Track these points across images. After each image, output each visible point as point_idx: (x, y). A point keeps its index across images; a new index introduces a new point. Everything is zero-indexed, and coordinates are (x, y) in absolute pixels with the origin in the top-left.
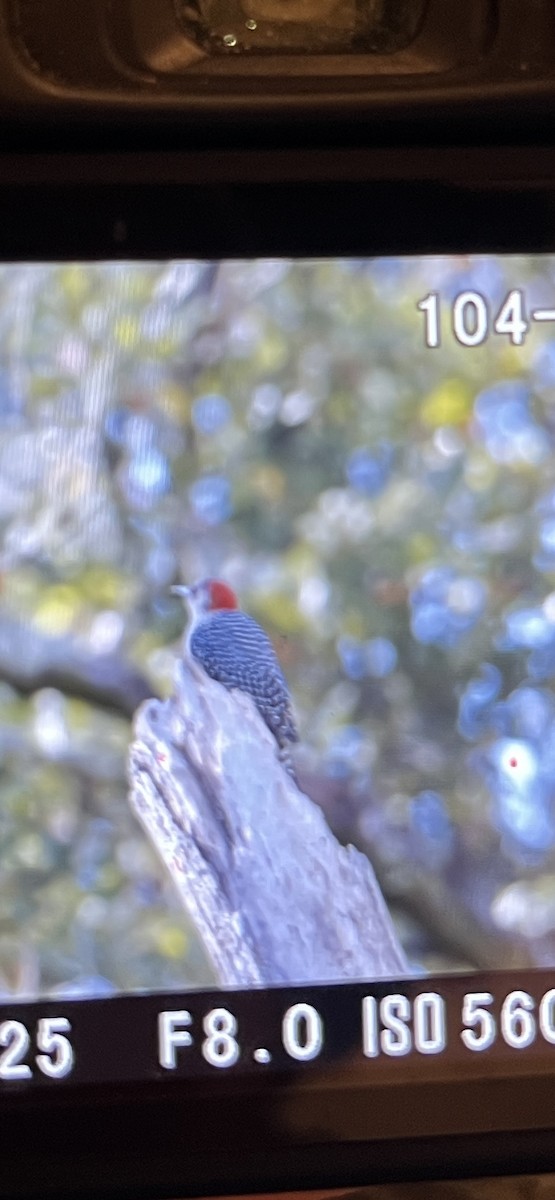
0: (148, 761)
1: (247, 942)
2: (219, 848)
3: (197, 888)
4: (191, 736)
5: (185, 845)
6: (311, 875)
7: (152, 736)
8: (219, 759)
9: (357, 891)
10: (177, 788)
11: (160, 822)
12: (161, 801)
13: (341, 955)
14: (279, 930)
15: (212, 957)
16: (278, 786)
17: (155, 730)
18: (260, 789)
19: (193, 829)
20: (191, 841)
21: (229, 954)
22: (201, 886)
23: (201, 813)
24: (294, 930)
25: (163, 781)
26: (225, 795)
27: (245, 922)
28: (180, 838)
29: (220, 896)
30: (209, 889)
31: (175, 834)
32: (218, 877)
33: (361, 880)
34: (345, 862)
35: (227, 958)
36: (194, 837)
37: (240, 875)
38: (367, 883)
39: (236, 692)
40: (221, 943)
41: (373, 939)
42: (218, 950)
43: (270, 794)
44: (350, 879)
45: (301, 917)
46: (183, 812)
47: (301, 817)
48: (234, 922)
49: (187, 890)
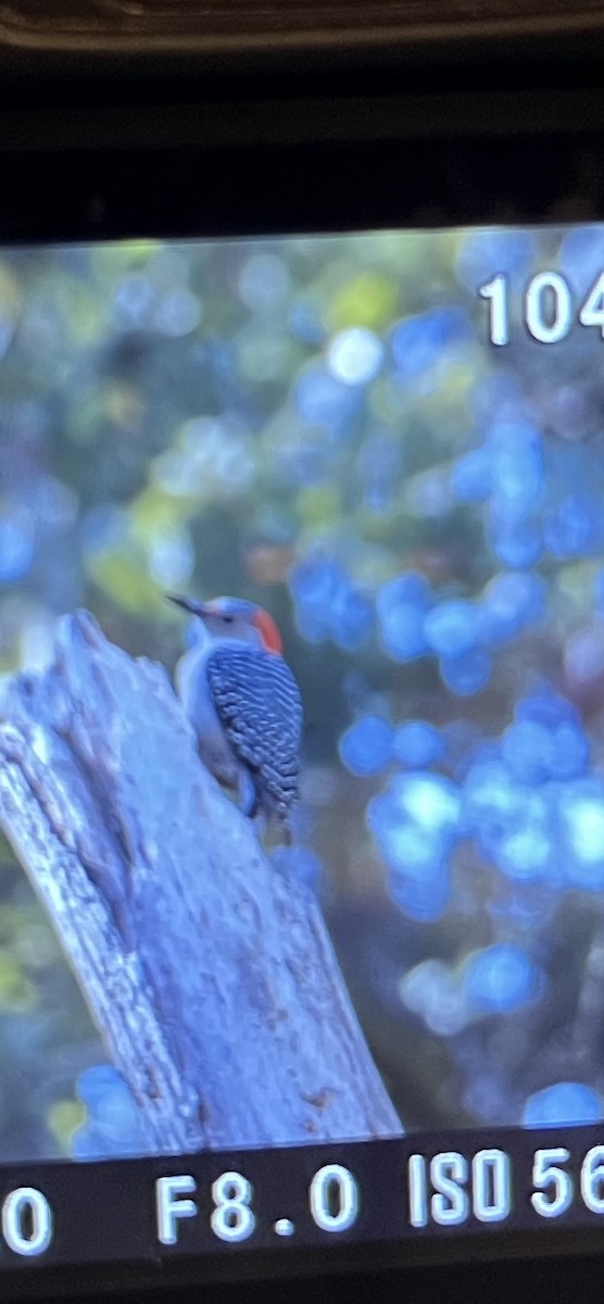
0: (20, 751)
1: (145, 995)
2: (113, 868)
3: (78, 919)
4: (78, 720)
5: (67, 863)
6: (236, 908)
7: (26, 718)
8: (118, 752)
9: (297, 932)
10: (58, 788)
11: (34, 831)
12: (35, 804)
13: (273, 1015)
14: (189, 980)
15: (98, 1011)
16: (196, 790)
17: (29, 708)
18: (172, 795)
19: (78, 841)
20: (74, 857)
21: (121, 1009)
22: (85, 918)
23: (91, 822)
24: (211, 980)
25: (40, 778)
26: (124, 798)
27: (144, 966)
28: (59, 854)
29: (110, 930)
30: (97, 921)
31: (53, 849)
32: (109, 908)
33: (303, 919)
34: (281, 894)
35: (117, 1012)
36: (79, 854)
37: (140, 906)
38: (310, 922)
39: (142, 662)
40: (111, 995)
41: (318, 997)
42: (107, 1004)
43: (184, 801)
44: (289, 917)
45: (220, 964)
46: (65, 820)
47: (227, 832)
48: (127, 966)
49: (66, 921)
